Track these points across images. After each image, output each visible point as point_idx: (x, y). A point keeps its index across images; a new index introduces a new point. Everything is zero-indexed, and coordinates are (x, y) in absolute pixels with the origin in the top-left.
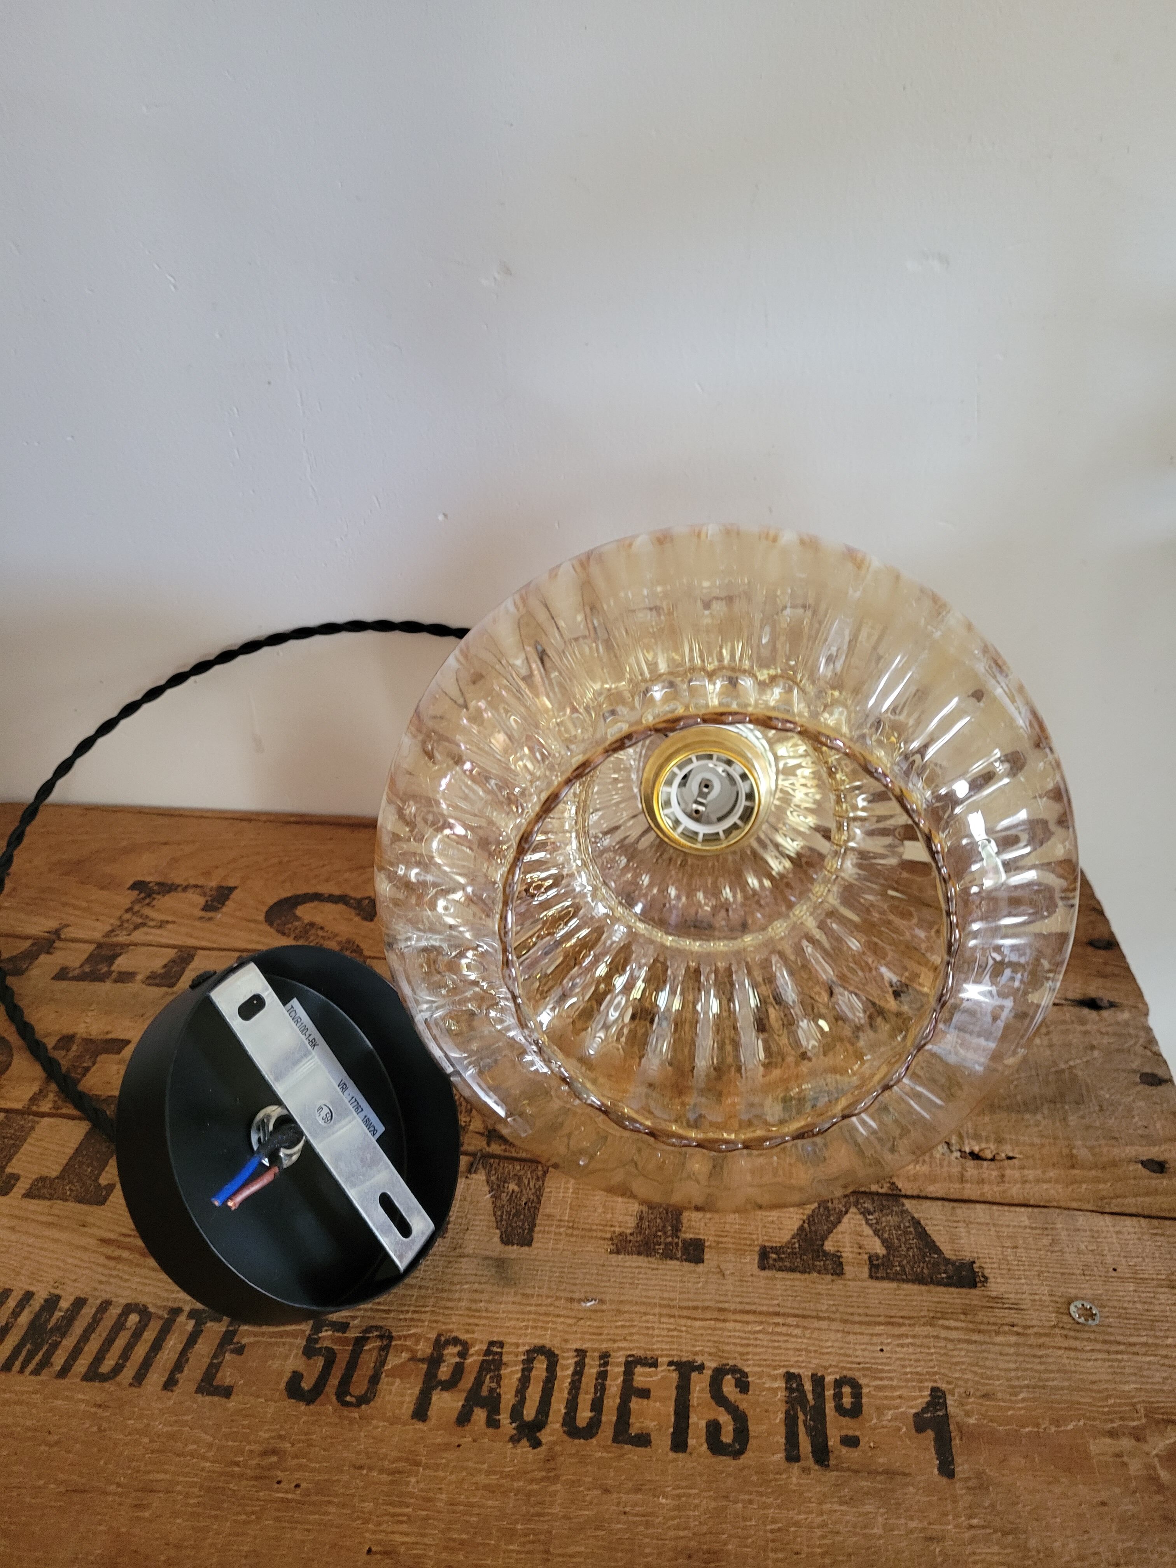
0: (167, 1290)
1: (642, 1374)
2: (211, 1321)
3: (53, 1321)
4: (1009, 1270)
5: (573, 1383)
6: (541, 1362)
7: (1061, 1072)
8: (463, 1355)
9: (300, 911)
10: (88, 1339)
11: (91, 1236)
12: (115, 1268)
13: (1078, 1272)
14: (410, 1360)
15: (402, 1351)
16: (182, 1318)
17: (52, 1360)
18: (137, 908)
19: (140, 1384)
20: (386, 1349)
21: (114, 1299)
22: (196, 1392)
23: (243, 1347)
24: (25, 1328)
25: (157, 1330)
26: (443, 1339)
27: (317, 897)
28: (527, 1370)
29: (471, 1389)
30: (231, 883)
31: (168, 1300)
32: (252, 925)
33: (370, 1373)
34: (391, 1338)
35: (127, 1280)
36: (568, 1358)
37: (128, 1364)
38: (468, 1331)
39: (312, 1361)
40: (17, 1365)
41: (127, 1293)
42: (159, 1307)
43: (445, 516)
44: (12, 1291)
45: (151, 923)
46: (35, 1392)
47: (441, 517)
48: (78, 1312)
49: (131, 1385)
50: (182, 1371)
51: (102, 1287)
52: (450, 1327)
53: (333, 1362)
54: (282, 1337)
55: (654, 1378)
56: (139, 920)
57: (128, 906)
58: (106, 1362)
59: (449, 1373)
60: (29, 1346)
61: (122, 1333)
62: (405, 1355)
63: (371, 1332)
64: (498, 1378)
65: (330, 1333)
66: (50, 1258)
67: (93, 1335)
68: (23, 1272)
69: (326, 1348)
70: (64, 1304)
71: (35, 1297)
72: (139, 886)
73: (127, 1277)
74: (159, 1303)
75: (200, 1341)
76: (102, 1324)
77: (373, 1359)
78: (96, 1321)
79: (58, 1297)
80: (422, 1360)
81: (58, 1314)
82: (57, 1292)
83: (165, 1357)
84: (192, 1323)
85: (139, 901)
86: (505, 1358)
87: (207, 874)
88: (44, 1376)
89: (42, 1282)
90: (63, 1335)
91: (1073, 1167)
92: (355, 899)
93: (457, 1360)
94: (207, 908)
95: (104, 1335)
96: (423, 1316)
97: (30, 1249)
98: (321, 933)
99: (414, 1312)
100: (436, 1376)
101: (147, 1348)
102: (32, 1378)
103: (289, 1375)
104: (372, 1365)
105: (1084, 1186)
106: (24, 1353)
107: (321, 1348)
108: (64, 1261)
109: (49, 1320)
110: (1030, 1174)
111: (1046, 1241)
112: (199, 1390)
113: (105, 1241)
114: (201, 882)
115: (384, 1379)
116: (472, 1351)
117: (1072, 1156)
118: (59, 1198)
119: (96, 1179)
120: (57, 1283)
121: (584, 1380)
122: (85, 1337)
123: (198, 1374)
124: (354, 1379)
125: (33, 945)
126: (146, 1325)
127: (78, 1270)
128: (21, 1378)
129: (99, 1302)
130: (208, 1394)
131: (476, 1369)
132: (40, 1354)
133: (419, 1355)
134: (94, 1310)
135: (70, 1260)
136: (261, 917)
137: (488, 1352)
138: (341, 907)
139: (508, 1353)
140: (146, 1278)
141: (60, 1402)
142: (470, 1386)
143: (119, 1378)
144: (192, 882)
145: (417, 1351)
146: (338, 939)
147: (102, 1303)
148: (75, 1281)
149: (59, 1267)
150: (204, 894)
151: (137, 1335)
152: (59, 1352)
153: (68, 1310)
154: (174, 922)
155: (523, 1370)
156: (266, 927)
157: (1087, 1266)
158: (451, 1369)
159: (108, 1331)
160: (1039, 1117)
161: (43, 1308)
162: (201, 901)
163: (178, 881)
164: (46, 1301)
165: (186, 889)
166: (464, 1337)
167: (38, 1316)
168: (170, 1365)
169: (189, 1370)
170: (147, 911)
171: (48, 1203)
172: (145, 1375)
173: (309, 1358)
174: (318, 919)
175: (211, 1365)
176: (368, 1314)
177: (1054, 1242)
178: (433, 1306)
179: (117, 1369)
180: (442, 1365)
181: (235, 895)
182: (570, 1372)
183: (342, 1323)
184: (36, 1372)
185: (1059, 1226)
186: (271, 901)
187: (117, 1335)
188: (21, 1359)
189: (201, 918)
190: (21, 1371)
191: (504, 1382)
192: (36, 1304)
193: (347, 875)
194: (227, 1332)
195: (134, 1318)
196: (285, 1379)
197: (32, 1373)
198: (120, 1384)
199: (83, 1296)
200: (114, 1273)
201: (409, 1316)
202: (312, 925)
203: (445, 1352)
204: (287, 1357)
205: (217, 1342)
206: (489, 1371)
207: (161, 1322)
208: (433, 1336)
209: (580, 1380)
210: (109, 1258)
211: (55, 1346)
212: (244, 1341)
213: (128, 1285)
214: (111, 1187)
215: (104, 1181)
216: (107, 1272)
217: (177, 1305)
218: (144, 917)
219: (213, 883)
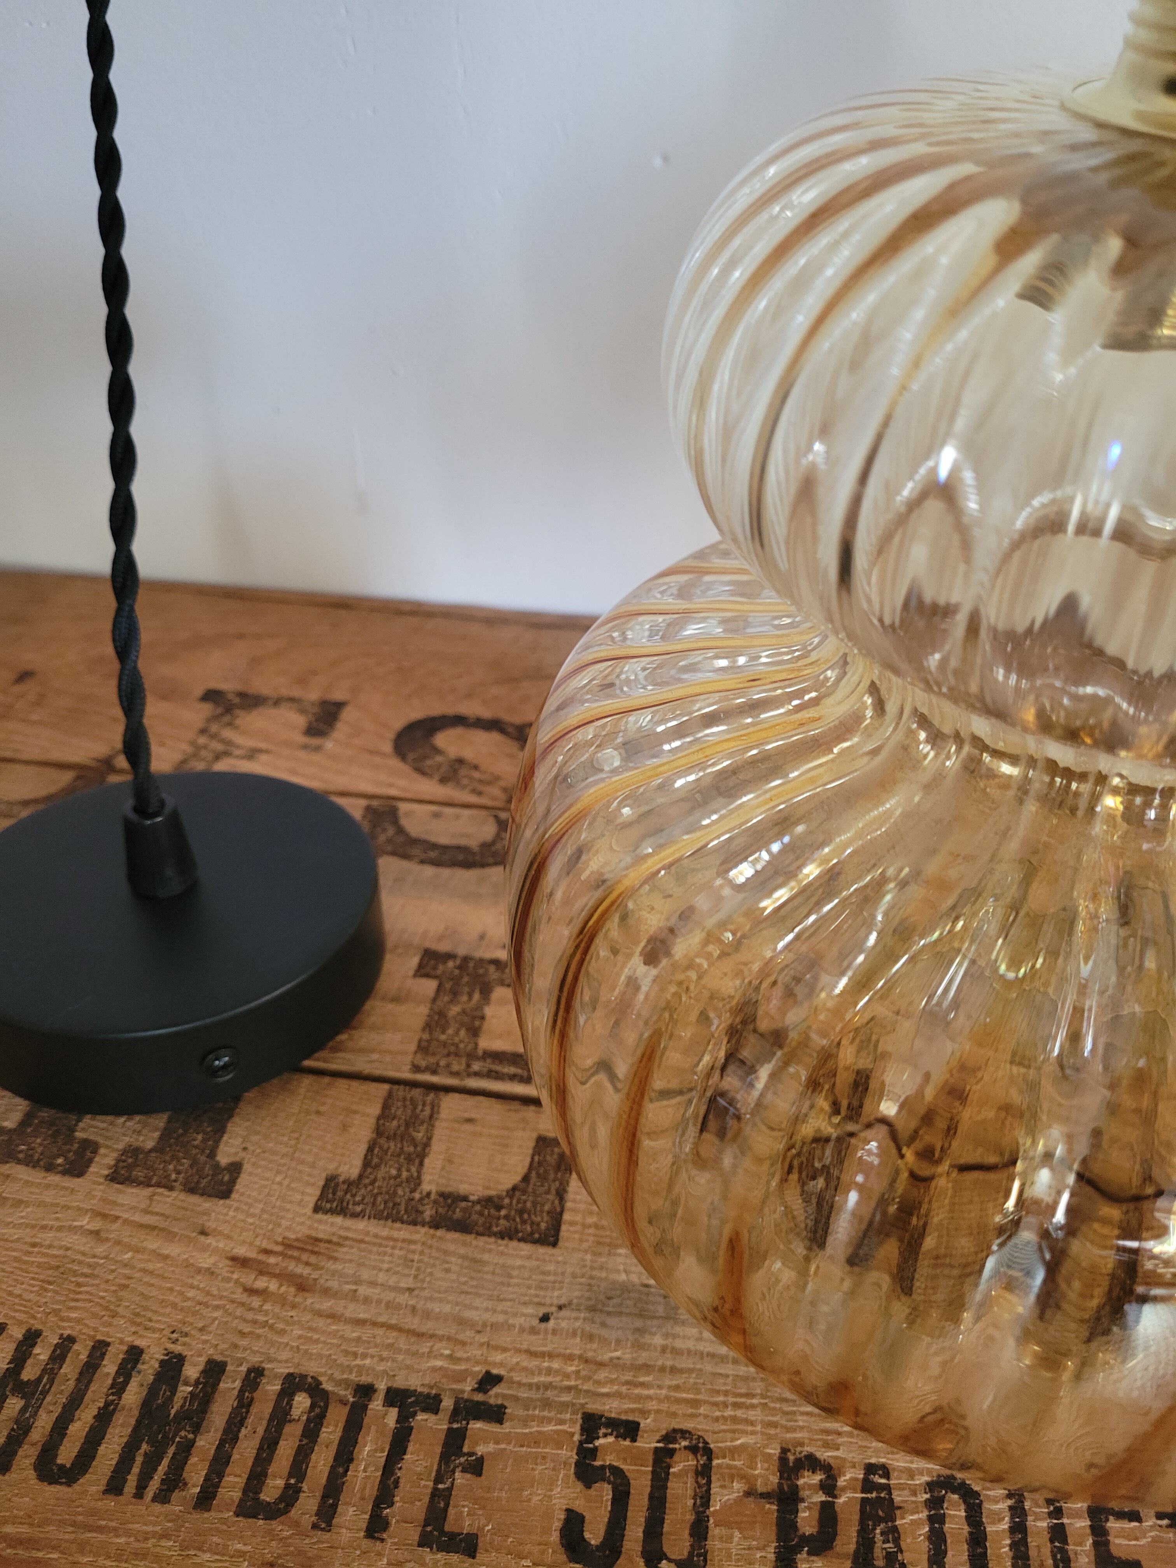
0: (346, 1353)
1: (1121, 1534)
2: (424, 1410)
3: (177, 1403)
5: (1013, 1546)
6: (955, 1506)
8: (829, 1487)
9: (442, 739)
10: (236, 1439)
11: (216, 1250)
12: (260, 1310)
14: (748, 1494)
15: (732, 1478)
16: (376, 1404)
17: (185, 1475)
18: (214, 728)
19: (329, 1524)
20: (704, 1472)
21: (266, 1366)
22: (420, 1545)
23: (481, 1461)
24: (136, 1413)
25: (341, 1425)
26: (792, 1458)
27: (459, 721)
28: (937, 1520)
29: (856, 1552)
30: (338, 695)
31: (350, 1369)
32: (378, 760)
33: (690, 1517)
34: (708, 1453)
35: (282, 1332)
36: (996, 1501)
37: (305, 1486)
38: (827, 1445)
39: (592, 1492)
40: (132, 1481)
41: (284, 1355)
42: (339, 1383)
43: (666, 159)
44: (108, 1344)
45: (237, 752)
46: (165, 1536)
47: (658, 162)
48: (215, 1385)
49: (315, 1526)
50: (393, 1504)
51: (244, 1342)
52: (798, 1435)
53: (628, 1493)
54: (537, 1443)
55: (1143, 1542)
56: (219, 747)
57: (200, 725)
58: (270, 1482)
59: (815, 1523)
60: (145, 1447)
61: (288, 1429)
62: (738, 1486)
63: (675, 1441)
64: (894, 1535)
65: (611, 1439)
66: (160, 1288)
67: (243, 1431)
68: (120, 1310)
69: (611, 1467)
70: (192, 1371)
71: (145, 1357)
72: (211, 696)
73: (281, 1326)
74: (338, 1376)
75: (411, 1447)
76: (254, 1410)
77: (690, 1492)
78: (243, 1406)
79: (181, 1359)
80: (765, 1496)
81: (184, 1390)
82: (177, 1348)
83: (362, 1475)
84: (393, 1413)
85: (215, 718)
86: (898, 1497)
87: (302, 681)
88: (175, 1507)
89: (153, 1330)
90: (197, 1429)
92: (512, 725)
93: (821, 1497)
94: (312, 731)
95: (261, 1431)
96: (752, 1415)
97: (127, 1271)
98: (476, 775)
99: (736, 1405)
100: (794, 1526)
101: (331, 1460)
102: (158, 1508)
103: (563, 1516)
104: (690, 1502)
106: (139, 1459)
107: (603, 1467)
108: (181, 1293)
109: (170, 1399)
112: (425, 1541)
113: (242, 1262)
114: (296, 692)
115: (715, 1531)
116: (841, 1482)
118: (159, 1185)
119: (212, 1155)
120: (177, 1333)
121: (1032, 1542)
122: (231, 1436)
123: (419, 1510)
124: (666, 1528)
125: (78, 778)
126: (322, 1416)
127: (205, 1311)
128: (140, 1508)
129: (244, 1368)
130: (440, 1550)
131: (856, 1517)
132: (165, 1462)
133: (761, 1488)
134: (238, 1384)
135: (191, 1293)
136: (388, 747)
137: (867, 1485)
138: (495, 737)
139: (902, 1487)
140: (310, 1329)
141: (207, 1556)
142: (853, 1547)
143: (294, 1513)
144: (285, 692)
145: (756, 1477)
146: (502, 783)
147: (249, 1371)
148: (201, 1330)
149: (174, 1306)
150: (302, 711)
151: (311, 1432)
152: (193, 1460)
153: (197, 1382)
154: (267, 752)
155: (931, 1519)
156: (395, 763)
158: (816, 1514)
159: (265, 1423)
161: (159, 1377)
162: (301, 721)
163: (265, 691)
164: (162, 1363)
165: (277, 702)
166: (824, 1455)
167: (152, 1392)
168: (371, 1491)
169: (402, 1500)
170: (227, 734)
171: (147, 1191)
172: (335, 1506)
173: (588, 1486)
174: (468, 754)
175: (435, 1494)
176: (664, 1406)
178: (763, 1396)
179: (290, 1495)
180: (802, 1506)
181: (348, 715)
182: (1005, 1525)
183: (628, 1422)
184: (162, 1497)
186: (399, 724)
187: (279, 1433)
188: (136, 1470)
189: (305, 747)
190: (139, 1494)
191: (906, 1542)
192: (149, 1368)
193: (495, 690)
194: (450, 1430)
195: (302, 1402)
196: (557, 1525)
197: (154, 1499)
198: (296, 1524)
199: (219, 1358)
200: (261, 1318)
201: (729, 1412)
202: (461, 761)
203: (801, 1482)
204: (552, 1483)
205: (438, 1450)
206: (878, 1521)
207: (346, 1410)
208: (774, 1451)
209: (1024, 1542)
210: (252, 1291)
211: (187, 1448)
212: (480, 1450)
213: (284, 1340)
214: (236, 1168)
215: (223, 1158)
216: (250, 1316)
217: (365, 1379)
218: (228, 743)
219: (313, 695)
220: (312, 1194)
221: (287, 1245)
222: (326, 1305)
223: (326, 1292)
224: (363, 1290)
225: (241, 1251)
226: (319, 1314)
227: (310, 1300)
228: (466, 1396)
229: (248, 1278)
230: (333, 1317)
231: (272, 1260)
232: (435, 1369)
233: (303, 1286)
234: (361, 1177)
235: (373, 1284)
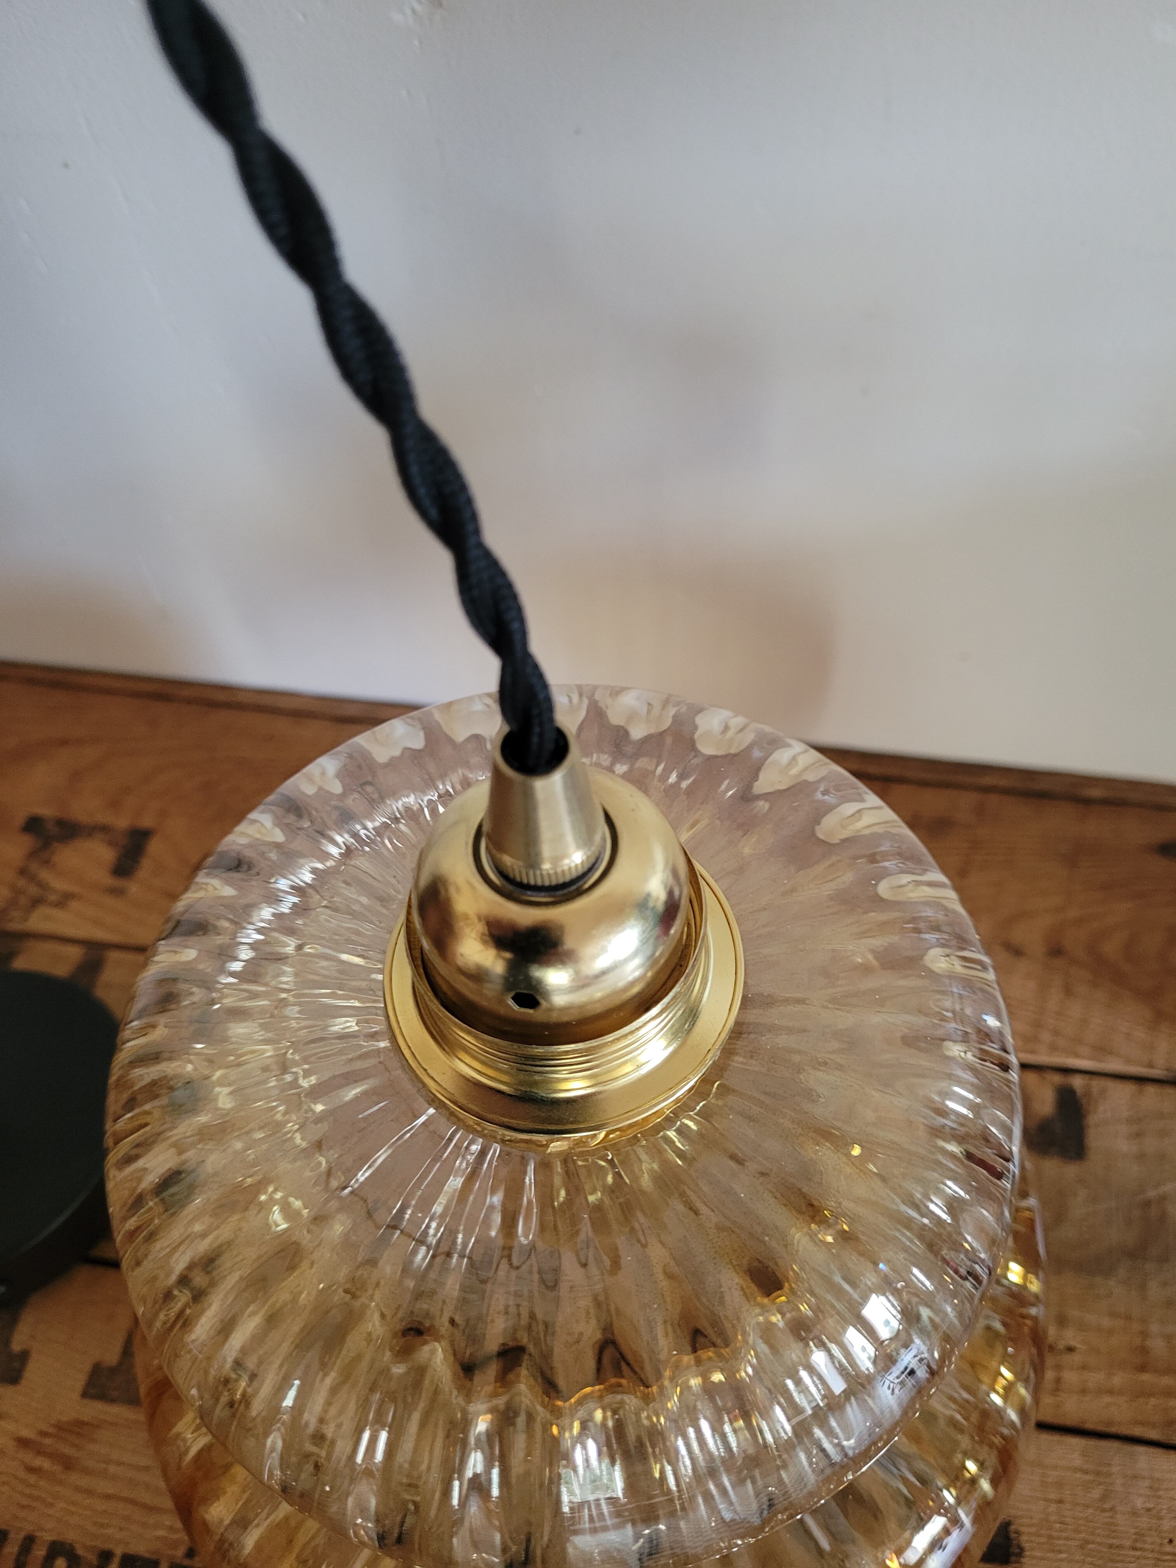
0: (95, 1523)
4: (1050, 1537)
7: (1147, 1204)
11: (6, 1432)
12: (36, 1486)
13: (1128, 1543)
18: (32, 866)
21: (38, 1534)
30: (147, 822)
31: (97, 1537)
35: (52, 1505)
41: (52, 1524)
42: (88, 1549)
45: (51, 898)
51: (24, 1514)
56: (33, 890)
57: (21, 863)
72: (33, 825)
73: (50, 1500)
74: (88, 1543)
85: (34, 854)
87: (115, 804)
91: (1142, 1368)
94: (119, 869)
105: (1153, 1401)
110: (1095, 1378)
111: (1096, 1493)
113: (23, 1443)
114: (108, 819)
117: (1144, 1350)
119: (8, 1343)
129: (22, 1534)
134: (16, 1550)
140: (73, 1503)
144: (98, 819)
147: (25, 1538)
150: (111, 843)
154: (78, 897)
157: (1140, 1535)
160: (1112, 1283)
162: (110, 856)
163: (81, 817)
165: (90, 832)
170: (45, 875)
177: (1104, 1497)
181: (155, 847)
185: (1115, 1469)
189: (111, 890)
195: (60, 1565)
199: (4, 1527)
200: (36, 1493)
210: (31, 1470)
213: (50, 1512)
214: (24, 1356)
215: (16, 1347)
216: (28, 1491)
217: (107, 1546)
218: (42, 885)
219: (122, 822)
220: (80, 1380)
221: (60, 1427)
222: (84, 1481)
223: (87, 1471)
224: (112, 1469)
225: (26, 1433)
226: (78, 1489)
227: (74, 1478)
228: (178, 1561)
229: (29, 1457)
230: (88, 1492)
231: (48, 1441)
232: (158, 1538)
233: (68, 1464)
234: (120, 1364)
235: (120, 1464)
